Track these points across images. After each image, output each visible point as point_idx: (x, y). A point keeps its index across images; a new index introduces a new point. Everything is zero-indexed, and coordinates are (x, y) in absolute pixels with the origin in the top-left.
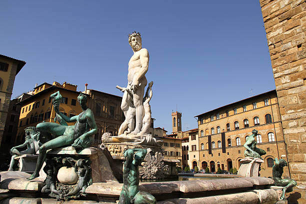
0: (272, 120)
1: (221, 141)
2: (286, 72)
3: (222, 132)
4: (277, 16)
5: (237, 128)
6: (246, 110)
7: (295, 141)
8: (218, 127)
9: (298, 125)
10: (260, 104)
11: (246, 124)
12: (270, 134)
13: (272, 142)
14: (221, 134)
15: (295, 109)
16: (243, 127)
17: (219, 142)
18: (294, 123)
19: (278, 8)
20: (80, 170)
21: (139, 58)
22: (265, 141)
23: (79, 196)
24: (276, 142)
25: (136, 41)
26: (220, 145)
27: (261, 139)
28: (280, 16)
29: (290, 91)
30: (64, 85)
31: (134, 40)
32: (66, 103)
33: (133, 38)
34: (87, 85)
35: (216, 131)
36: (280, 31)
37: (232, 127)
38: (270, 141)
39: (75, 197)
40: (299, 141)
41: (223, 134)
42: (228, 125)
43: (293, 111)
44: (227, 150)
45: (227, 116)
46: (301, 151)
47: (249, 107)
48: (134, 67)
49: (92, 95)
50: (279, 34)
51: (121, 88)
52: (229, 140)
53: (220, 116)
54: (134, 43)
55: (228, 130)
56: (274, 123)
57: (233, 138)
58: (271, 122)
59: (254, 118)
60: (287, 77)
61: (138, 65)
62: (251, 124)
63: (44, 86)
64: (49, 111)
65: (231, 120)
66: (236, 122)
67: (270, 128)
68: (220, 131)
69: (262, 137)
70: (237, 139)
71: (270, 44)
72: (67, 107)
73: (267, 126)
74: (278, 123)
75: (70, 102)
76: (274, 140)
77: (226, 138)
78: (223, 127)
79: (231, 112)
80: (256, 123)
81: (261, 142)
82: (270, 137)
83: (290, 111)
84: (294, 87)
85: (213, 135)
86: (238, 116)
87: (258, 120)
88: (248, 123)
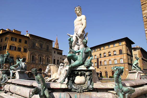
0: (122, 53)
1: (96, 62)
3: (97, 58)
5: (105, 56)
6: (110, 47)
8: (95, 55)
10: (117, 45)
11: (109, 54)
12: (121, 60)
13: (122, 63)
14: (96, 59)
16: (108, 55)
17: (95, 63)
20: (88, 77)
21: (81, 20)
22: (118, 63)
23: (88, 90)
24: (124, 63)
25: (79, 11)
26: (96, 64)
27: (116, 61)
30: (13, 31)
31: (78, 10)
32: (16, 41)
33: (78, 9)
34: (27, 31)
35: (94, 57)
37: (102, 56)
38: (121, 62)
39: (86, 90)
41: (98, 59)
42: (100, 54)
44: (100, 67)
45: (100, 50)
47: (111, 46)
48: (78, 25)
49: (30, 37)
51: (70, 35)
52: (101, 62)
53: (97, 50)
54: (78, 12)
55: (100, 57)
56: (123, 54)
57: (102, 61)
58: (122, 54)
59: (114, 51)
61: (81, 23)
62: (112, 54)
63: (1, 31)
64: (5, 45)
65: (102, 52)
66: (104, 53)
67: (121, 56)
68: (96, 57)
69: (117, 61)
70: (105, 62)
71: (144, 16)
72: (17, 43)
73: (120, 55)
74: (125, 54)
75: (18, 40)
76: (123, 62)
77: (99, 61)
78: (98, 55)
79: (102, 48)
80: (114, 54)
81: (116, 63)
82: (121, 61)
85: (93, 59)
86: (105, 50)
87: (115, 52)
88: (110, 53)
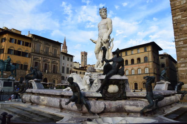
0: (148, 60)
2: (182, 39)
4: (178, 8)
6: (133, 53)
7: (183, 73)
9: (185, 66)
13: (147, 73)
15: (184, 58)
16: (130, 63)
18: (183, 65)
19: (180, 4)
21: (107, 23)
22: (143, 73)
24: (149, 73)
28: (181, 9)
29: (183, 49)
32: (15, 43)
36: (180, 17)
40: (185, 74)
43: (183, 59)
46: (186, 78)
47: (135, 52)
48: (103, 29)
49: (33, 38)
50: (179, 18)
54: (103, 14)
56: (149, 62)
58: (147, 62)
60: (182, 42)
61: (106, 27)
66: (126, 60)
67: (146, 65)
69: (141, 70)
82: (146, 70)
83: (182, 59)
84: (185, 47)
